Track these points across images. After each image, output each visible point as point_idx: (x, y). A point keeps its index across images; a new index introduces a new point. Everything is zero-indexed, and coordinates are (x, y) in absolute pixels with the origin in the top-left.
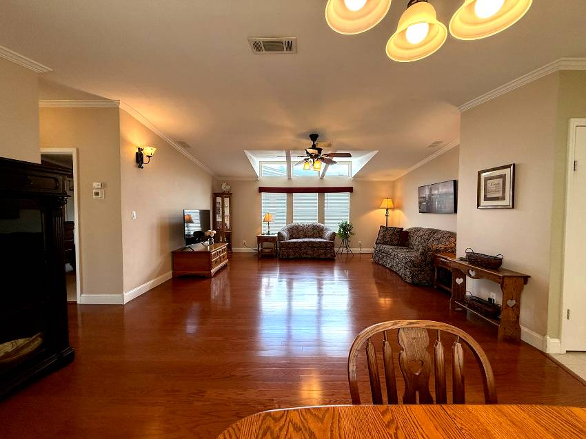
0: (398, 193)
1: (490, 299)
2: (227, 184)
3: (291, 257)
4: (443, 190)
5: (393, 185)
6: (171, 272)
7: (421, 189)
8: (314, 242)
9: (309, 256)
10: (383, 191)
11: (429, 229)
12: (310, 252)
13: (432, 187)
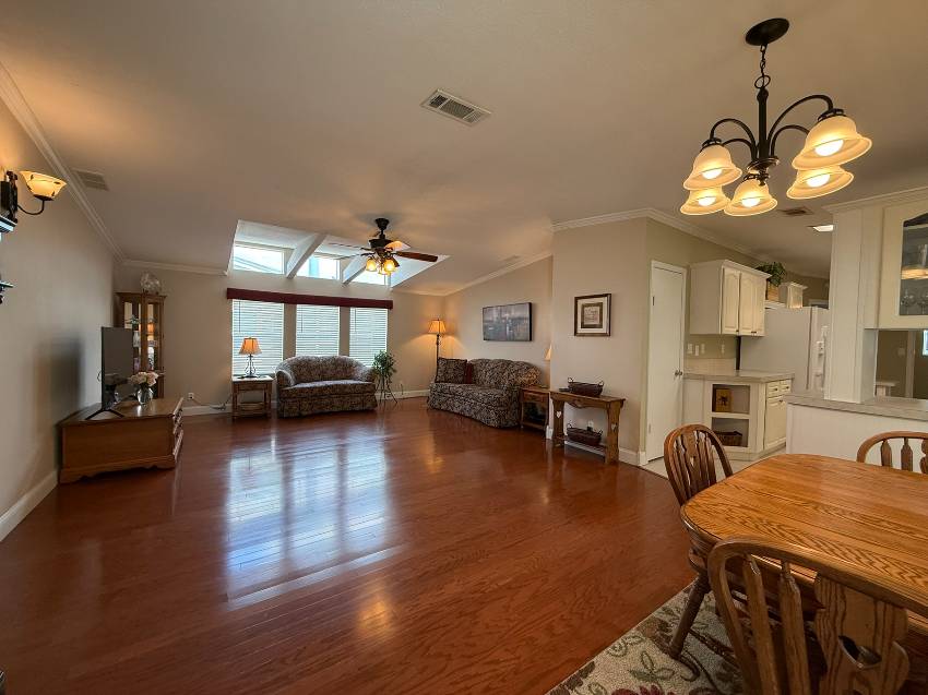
0: (451, 314)
1: (589, 429)
2: (152, 277)
3: (305, 413)
4: (516, 313)
5: (443, 301)
6: (53, 475)
7: (485, 310)
8: (345, 386)
9: (336, 410)
10: (431, 310)
11: (500, 361)
12: (336, 402)
13: (503, 308)
